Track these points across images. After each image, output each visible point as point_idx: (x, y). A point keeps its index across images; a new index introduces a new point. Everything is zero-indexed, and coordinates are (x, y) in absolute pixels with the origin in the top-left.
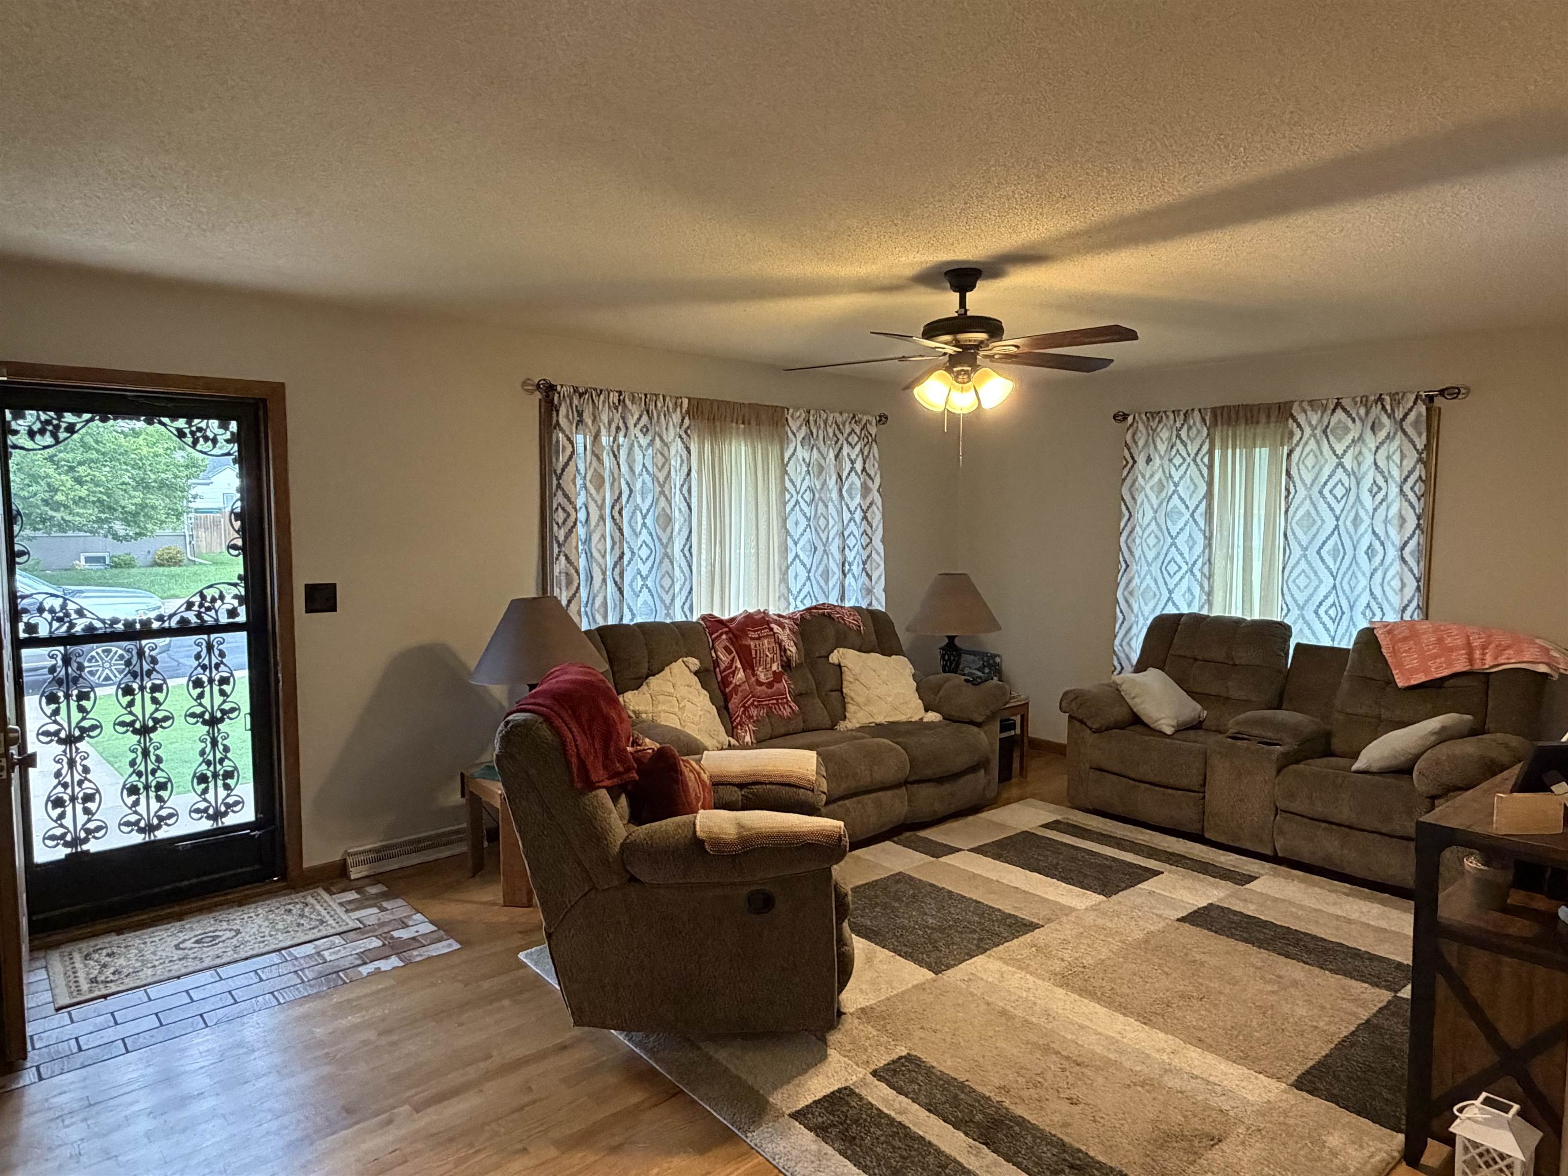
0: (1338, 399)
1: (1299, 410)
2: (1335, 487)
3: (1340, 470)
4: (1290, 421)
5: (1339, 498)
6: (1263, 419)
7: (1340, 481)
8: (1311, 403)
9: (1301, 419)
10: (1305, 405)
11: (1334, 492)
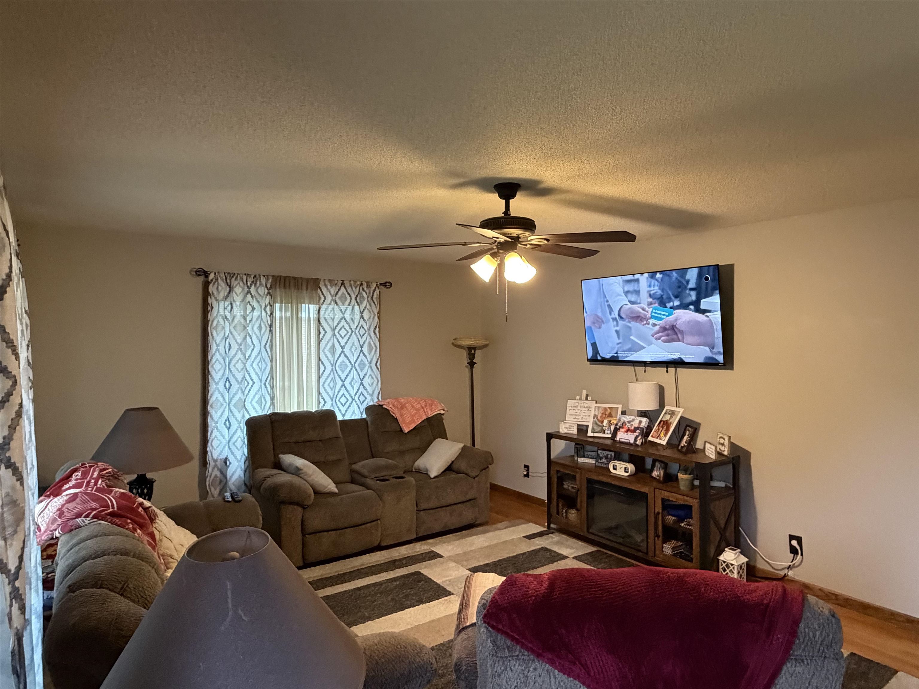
0: (343, 281)
1: (323, 284)
2: (340, 330)
3: (343, 320)
4: (319, 290)
5: (343, 336)
6: (304, 287)
7: (343, 326)
8: (330, 281)
9: (324, 290)
10: (327, 283)
11: (340, 332)
